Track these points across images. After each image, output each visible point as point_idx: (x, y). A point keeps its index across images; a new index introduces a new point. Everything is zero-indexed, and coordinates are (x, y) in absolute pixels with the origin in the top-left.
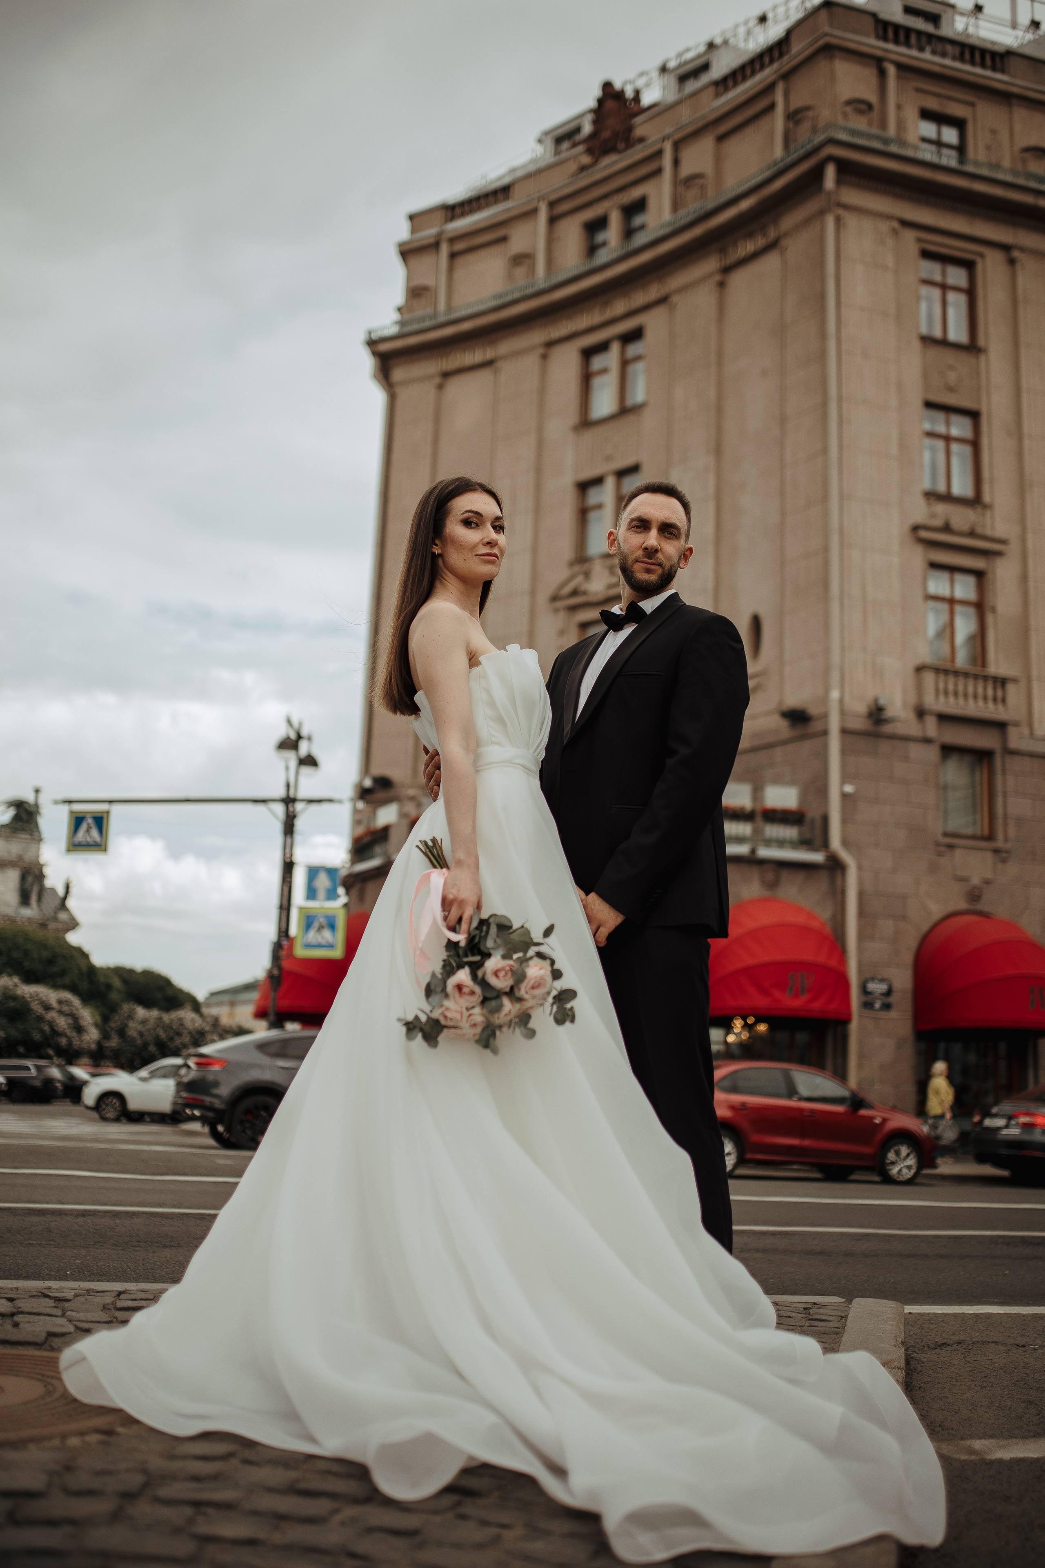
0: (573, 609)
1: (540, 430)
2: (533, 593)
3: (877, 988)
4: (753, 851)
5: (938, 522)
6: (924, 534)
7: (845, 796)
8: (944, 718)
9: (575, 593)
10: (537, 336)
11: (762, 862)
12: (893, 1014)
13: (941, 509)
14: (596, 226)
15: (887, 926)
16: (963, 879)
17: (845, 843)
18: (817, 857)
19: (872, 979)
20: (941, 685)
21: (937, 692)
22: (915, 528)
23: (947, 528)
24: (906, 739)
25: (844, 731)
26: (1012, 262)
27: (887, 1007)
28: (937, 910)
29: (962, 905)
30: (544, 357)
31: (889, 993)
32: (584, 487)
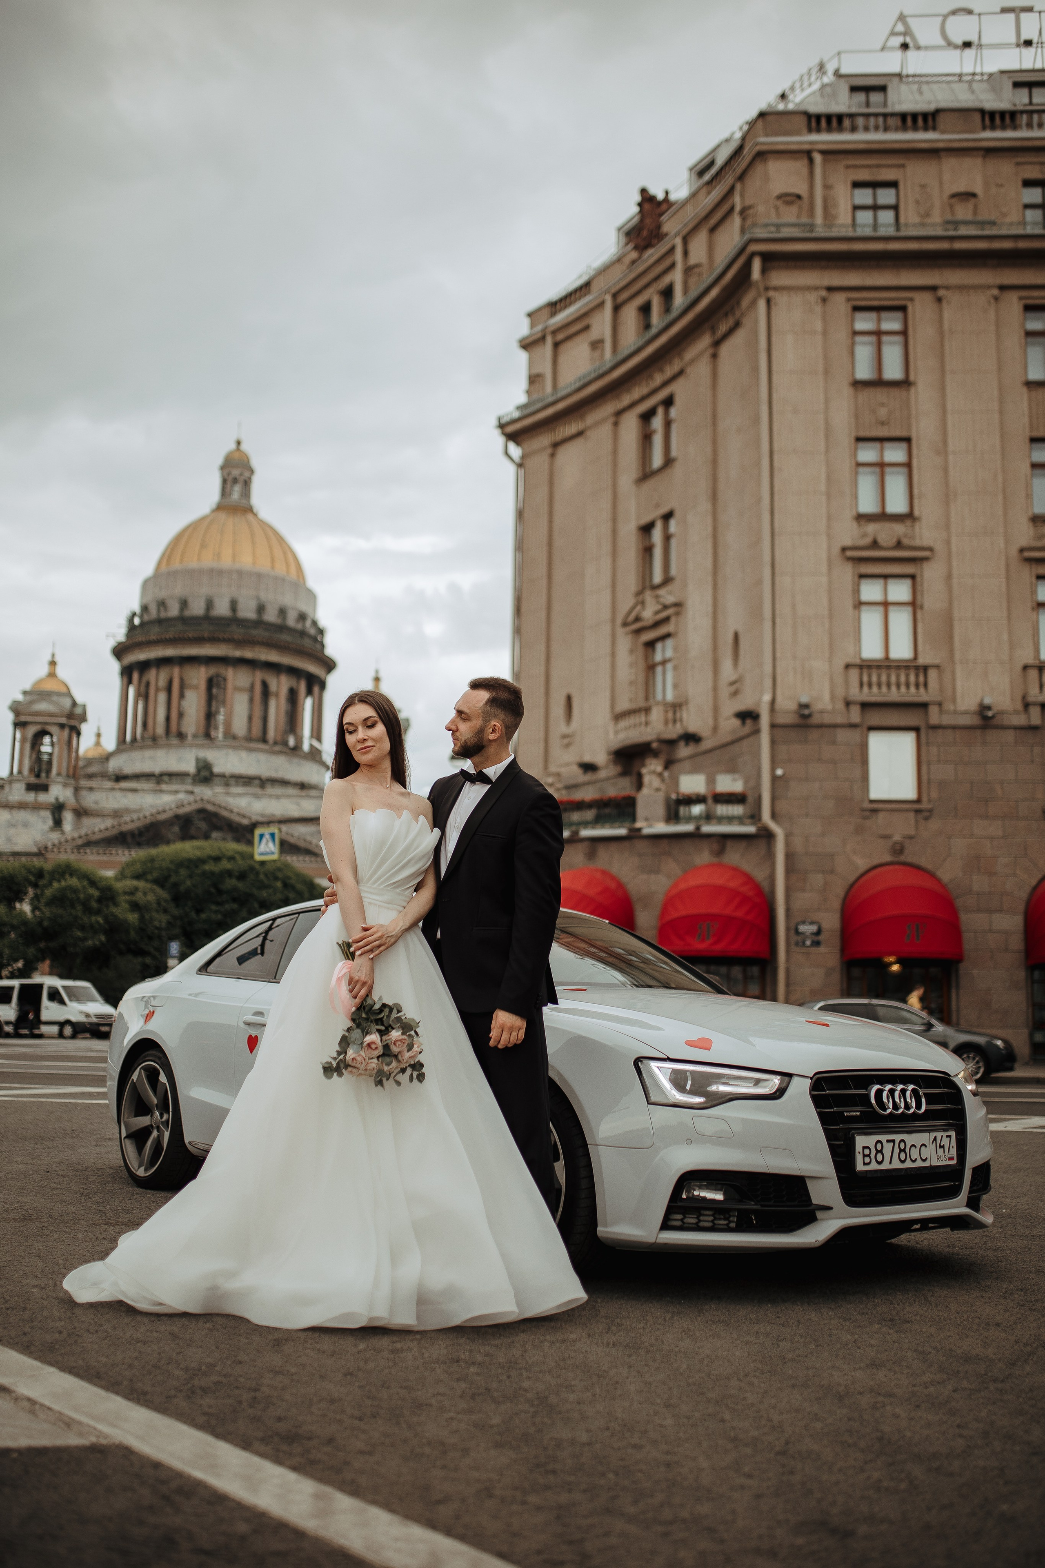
0: (638, 632)
1: (615, 486)
2: (613, 620)
3: (808, 929)
4: (698, 828)
5: (868, 540)
6: (849, 553)
7: (774, 779)
8: (865, 706)
9: (638, 619)
10: (608, 408)
11: (709, 836)
12: (822, 949)
13: (872, 528)
14: (645, 309)
15: (817, 880)
16: (886, 837)
17: (774, 816)
18: (751, 829)
19: (804, 922)
20: (865, 679)
21: (861, 684)
22: (844, 549)
23: (875, 545)
24: (834, 726)
25: (773, 726)
26: (939, 300)
27: (817, 944)
28: (862, 864)
29: (888, 858)
30: (616, 424)
31: (819, 932)
32: (647, 529)
